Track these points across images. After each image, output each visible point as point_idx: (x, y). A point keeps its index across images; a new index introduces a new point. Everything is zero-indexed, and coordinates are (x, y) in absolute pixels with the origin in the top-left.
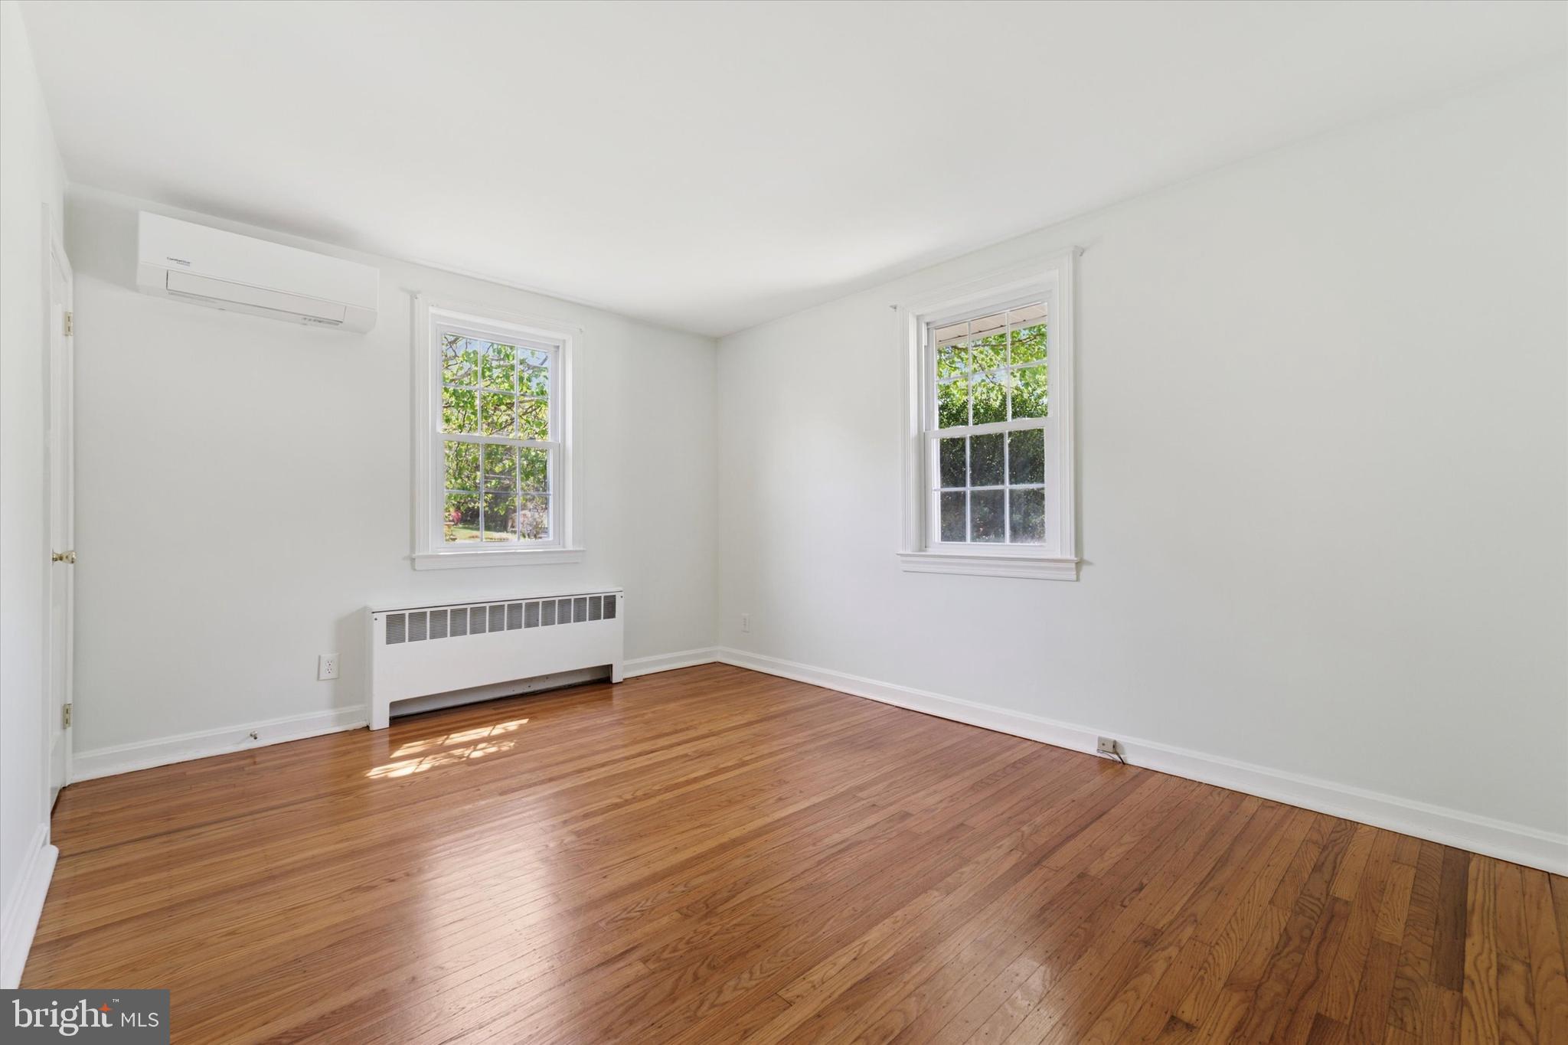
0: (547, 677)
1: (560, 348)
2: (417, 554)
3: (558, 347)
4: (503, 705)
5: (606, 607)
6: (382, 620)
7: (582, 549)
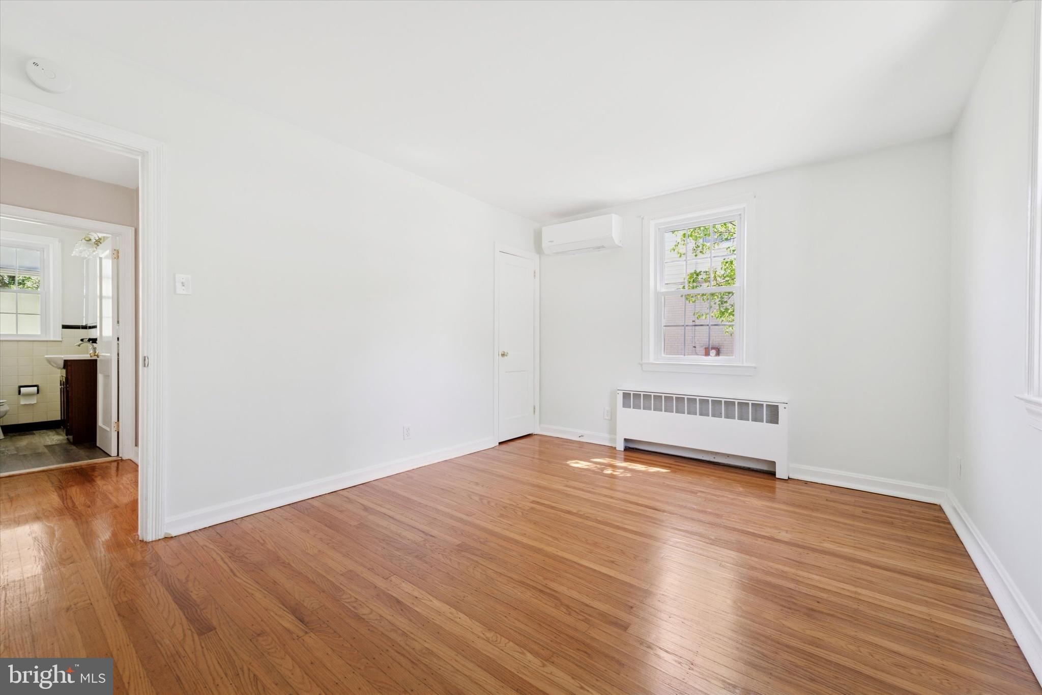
0: (728, 456)
1: (742, 215)
2: (643, 361)
3: (740, 215)
4: (695, 464)
5: (773, 414)
6: (621, 393)
7: (754, 365)
